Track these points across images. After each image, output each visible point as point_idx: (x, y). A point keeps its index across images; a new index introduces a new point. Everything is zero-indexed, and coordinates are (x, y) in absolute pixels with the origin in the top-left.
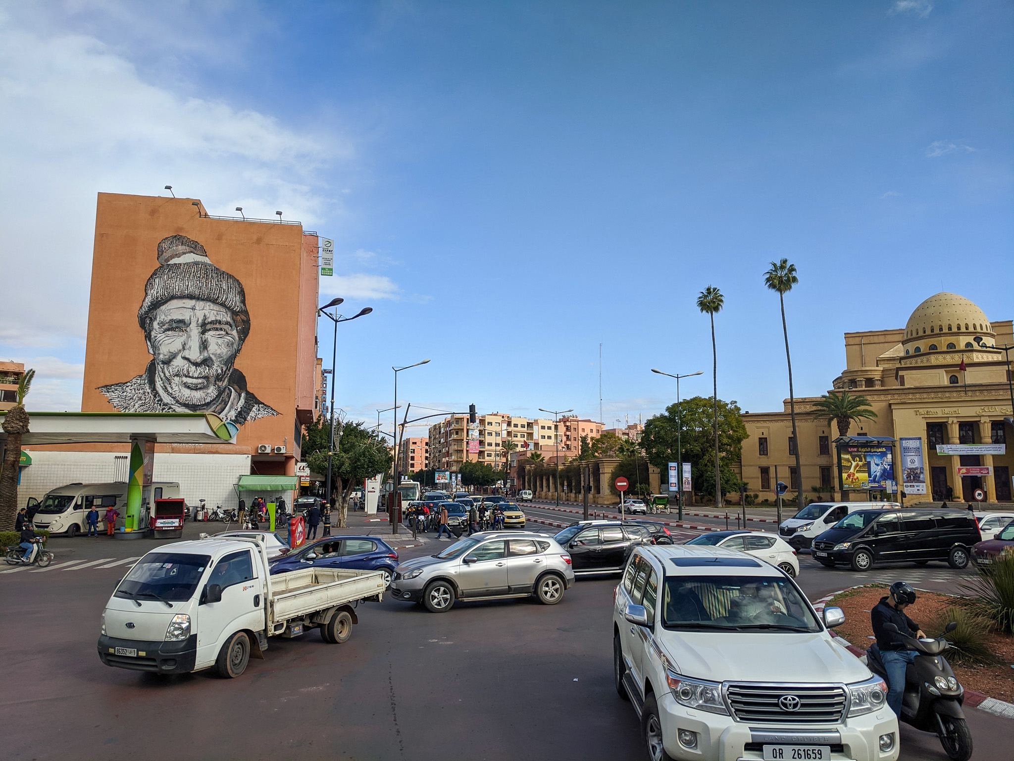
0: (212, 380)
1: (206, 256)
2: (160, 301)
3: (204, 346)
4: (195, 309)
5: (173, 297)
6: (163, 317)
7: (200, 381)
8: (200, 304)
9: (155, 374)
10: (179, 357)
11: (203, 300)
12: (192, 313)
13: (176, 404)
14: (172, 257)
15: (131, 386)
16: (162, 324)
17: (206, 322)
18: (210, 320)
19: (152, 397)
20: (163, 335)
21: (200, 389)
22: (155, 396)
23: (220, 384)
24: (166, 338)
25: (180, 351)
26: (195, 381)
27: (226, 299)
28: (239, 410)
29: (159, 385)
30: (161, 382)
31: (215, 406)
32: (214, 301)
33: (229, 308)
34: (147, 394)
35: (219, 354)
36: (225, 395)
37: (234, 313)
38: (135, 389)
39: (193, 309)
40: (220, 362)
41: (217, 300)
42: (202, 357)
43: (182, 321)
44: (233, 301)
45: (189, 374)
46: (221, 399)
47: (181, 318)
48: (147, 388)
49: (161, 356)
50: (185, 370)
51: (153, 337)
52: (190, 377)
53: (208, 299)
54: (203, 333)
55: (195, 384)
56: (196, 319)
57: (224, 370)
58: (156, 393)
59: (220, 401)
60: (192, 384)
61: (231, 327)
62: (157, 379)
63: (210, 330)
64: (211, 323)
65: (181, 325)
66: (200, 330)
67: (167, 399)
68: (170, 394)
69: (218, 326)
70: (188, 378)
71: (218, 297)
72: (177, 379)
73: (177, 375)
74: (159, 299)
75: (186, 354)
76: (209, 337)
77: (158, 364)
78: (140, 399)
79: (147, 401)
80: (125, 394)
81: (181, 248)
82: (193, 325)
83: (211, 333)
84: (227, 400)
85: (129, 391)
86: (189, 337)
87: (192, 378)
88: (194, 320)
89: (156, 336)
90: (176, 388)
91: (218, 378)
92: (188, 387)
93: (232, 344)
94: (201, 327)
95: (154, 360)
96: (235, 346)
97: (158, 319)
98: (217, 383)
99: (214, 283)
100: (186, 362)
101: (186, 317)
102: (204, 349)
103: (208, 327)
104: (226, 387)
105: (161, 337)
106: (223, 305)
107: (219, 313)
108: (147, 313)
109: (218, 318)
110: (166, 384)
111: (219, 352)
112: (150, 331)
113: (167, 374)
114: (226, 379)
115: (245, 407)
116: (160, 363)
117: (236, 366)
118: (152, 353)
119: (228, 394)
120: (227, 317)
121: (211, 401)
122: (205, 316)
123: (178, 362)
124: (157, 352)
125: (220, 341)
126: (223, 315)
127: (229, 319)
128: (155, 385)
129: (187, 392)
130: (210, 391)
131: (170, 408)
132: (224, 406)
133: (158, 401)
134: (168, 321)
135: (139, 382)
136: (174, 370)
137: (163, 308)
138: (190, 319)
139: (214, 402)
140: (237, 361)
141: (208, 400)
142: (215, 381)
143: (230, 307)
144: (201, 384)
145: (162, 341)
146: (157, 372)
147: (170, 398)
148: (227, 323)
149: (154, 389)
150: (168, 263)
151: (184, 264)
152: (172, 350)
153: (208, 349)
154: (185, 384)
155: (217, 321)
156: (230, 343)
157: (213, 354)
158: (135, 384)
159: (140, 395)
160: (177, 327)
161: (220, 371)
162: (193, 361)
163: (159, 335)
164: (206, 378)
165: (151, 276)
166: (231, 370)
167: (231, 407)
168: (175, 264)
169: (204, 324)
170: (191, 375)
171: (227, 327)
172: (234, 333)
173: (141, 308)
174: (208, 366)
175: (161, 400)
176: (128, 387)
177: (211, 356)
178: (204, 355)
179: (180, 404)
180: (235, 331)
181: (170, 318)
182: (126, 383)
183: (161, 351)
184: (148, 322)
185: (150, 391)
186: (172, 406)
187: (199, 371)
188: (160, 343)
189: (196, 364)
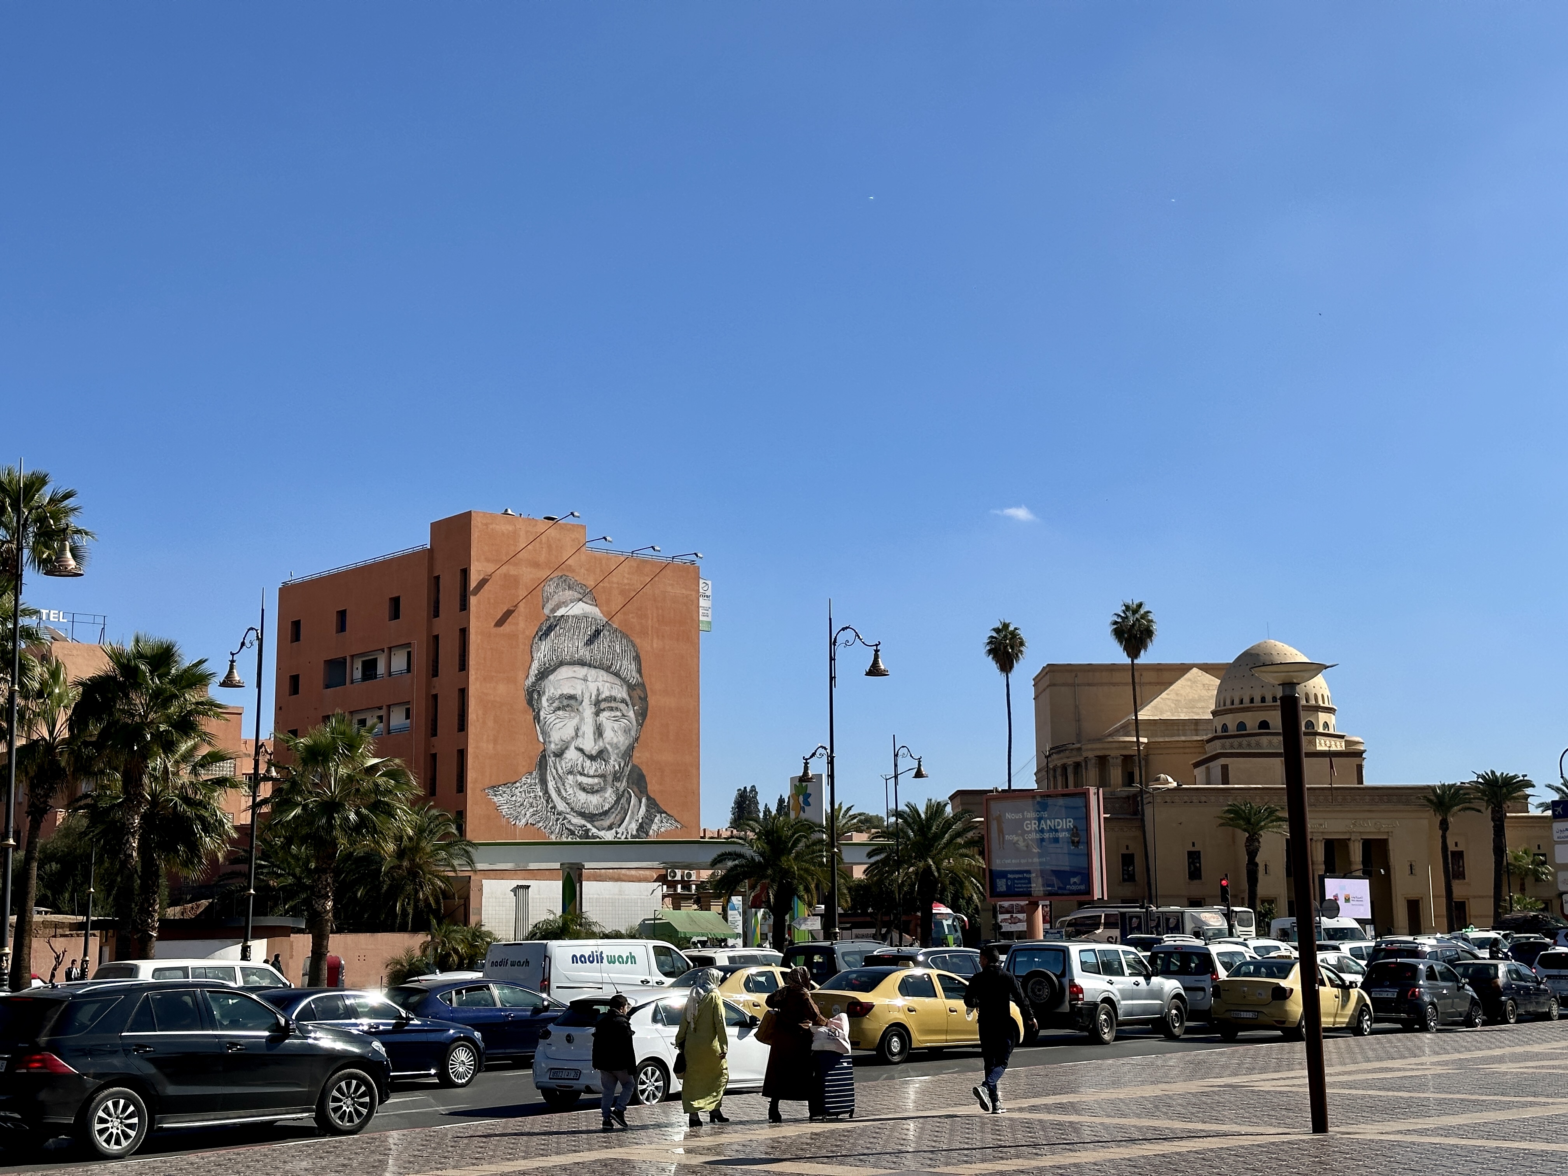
0: (610, 778)
1: (596, 605)
2: (548, 668)
3: (599, 732)
4: (587, 680)
5: (561, 664)
6: (552, 691)
7: (596, 780)
8: (592, 673)
9: (546, 769)
10: (572, 748)
11: (595, 667)
12: (584, 686)
13: (572, 813)
14: (558, 607)
15: (521, 787)
16: (551, 700)
17: (600, 698)
18: (603, 696)
19: (545, 802)
20: (553, 717)
21: (597, 791)
22: (547, 802)
23: (618, 784)
24: (557, 721)
25: (573, 738)
26: (590, 781)
27: (621, 667)
28: (640, 821)
29: (551, 785)
30: (554, 782)
31: (614, 815)
32: (608, 669)
33: (624, 680)
34: (538, 799)
35: (616, 744)
36: (624, 800)
37: (631, 688)
38: (525, 791)
39: (585, 680)
40: (617, 754)
41: (610, 667)
42: (597, 747)
43: (572, 697)
44: (628, 670)
45: (583, 770)
46: (620, 805)
47: (572, 692)
48: (539, 790)
49: (553, 746)
50: (579, 765)
51: (542, 718)
52: (585, 775)
53: (600, 667)
54: (597, 714)
55: (591, 785)
56: (589, 694)
57: (622, 766)
58: (549, 799)
59: (619, 808)
60: (587, 784)
61: (627, 705)
62: (549, 778)
63: (604, 710)
64: (605, 700)
65: (572, 702)
66: (593, 710)
67: (561, 806)
68: (564, 799)
69: (613, 704)
70: (583, 777)
71: (612, 664)
72: (570, 777)
73: (570, 772)
74: (547, 665)
75: (579, 742)
76: (604, 720)
77: (549, 756)
78: (531, 806)
79: (539, 807)
80: (514, 798)
81: (569, 594)
82: (586, 702)
83: (606, 714)
84: (627, 807)
85: (519, 794)
86: (582, 719)
87: (588, 776)
88: (587, 696)
89: (546, 718)
90: (570, 791)
91: (617, 777)
92: (584, 790)
93: (630, 730)
94: (595, 705)
95: (544, 750)
96: (633, 733)
97: (547, 694)
98: (615, 783)
99: (606, 645)
100: (579, 754)
101: (577, 692)
102: (599, 737)
103: (603, 705)
104: (624, 790)
105: (551, 718)
106: (617, 674)
107: (613, 686)
108: (534, 684)
109: (613, 694)
110: (559, 785)
111: (615, 740)
112: (539, 711)
113: (560, 771)
114: (625, 779)
115: (647, 818)
116: (552, 755)
117: (635, 760)
118: (542, 741)
119: (627, 799)
120: (621, 692)
121: (610, 809)
122: (598, 690)
123: (572, 754)
124: (547, 740)
125: (616, 725)
126: (618, 690)
127: (625, 696)
128: (547, 786)
129: (582, 796)
130: (607, 795)
131: (565, 818)
132: (624, 815)
133: (551, 808)
134: (557, 697)
135: (529, 781)
136: (567, 765)
137: (551, 677)
138: (582, 693)
139: (613, 810)
140: (636, 754)
141: (606, 808)
142: (613, 781)
143: (625, 678)
144: (597, 784)
146: (548, 768)
147: (565, 804)
148: (623, 701)
149: (546, 792)
150: (555, 615)
151: (573, 616)
152: (564, 738)
153: (604, 736)
154: (580, 784)
155: (611, 697)
156: (627, 729)
157: (608, 744)
158: (525, 784)
159: (531, 800)
160: (568, 706)
161: (617, 767)
162: (587, 753)
163: (549, 716)
164: (603, 776)
165: (537, 632)
166: (629, 766)
167: (632, 818)
168: (562, 616)
169: (597, 703)
170: (586, 772)
171: (622, 706)
172: (631, 714)
173: (527, 677)
174: (604, 760)
175: (554, 807)
176: (517, 788)
177: (608, 746)
178: (599, 745)
179: (576, 812)
180: (632, 712)
181: (560, 692)
182: (515, 783)
183: (552, 739)
184: (536, 697)
185: (541, 794)
186: (567, 816)
187: (594, 768)
188: (551, 726)
189: (592, 758)
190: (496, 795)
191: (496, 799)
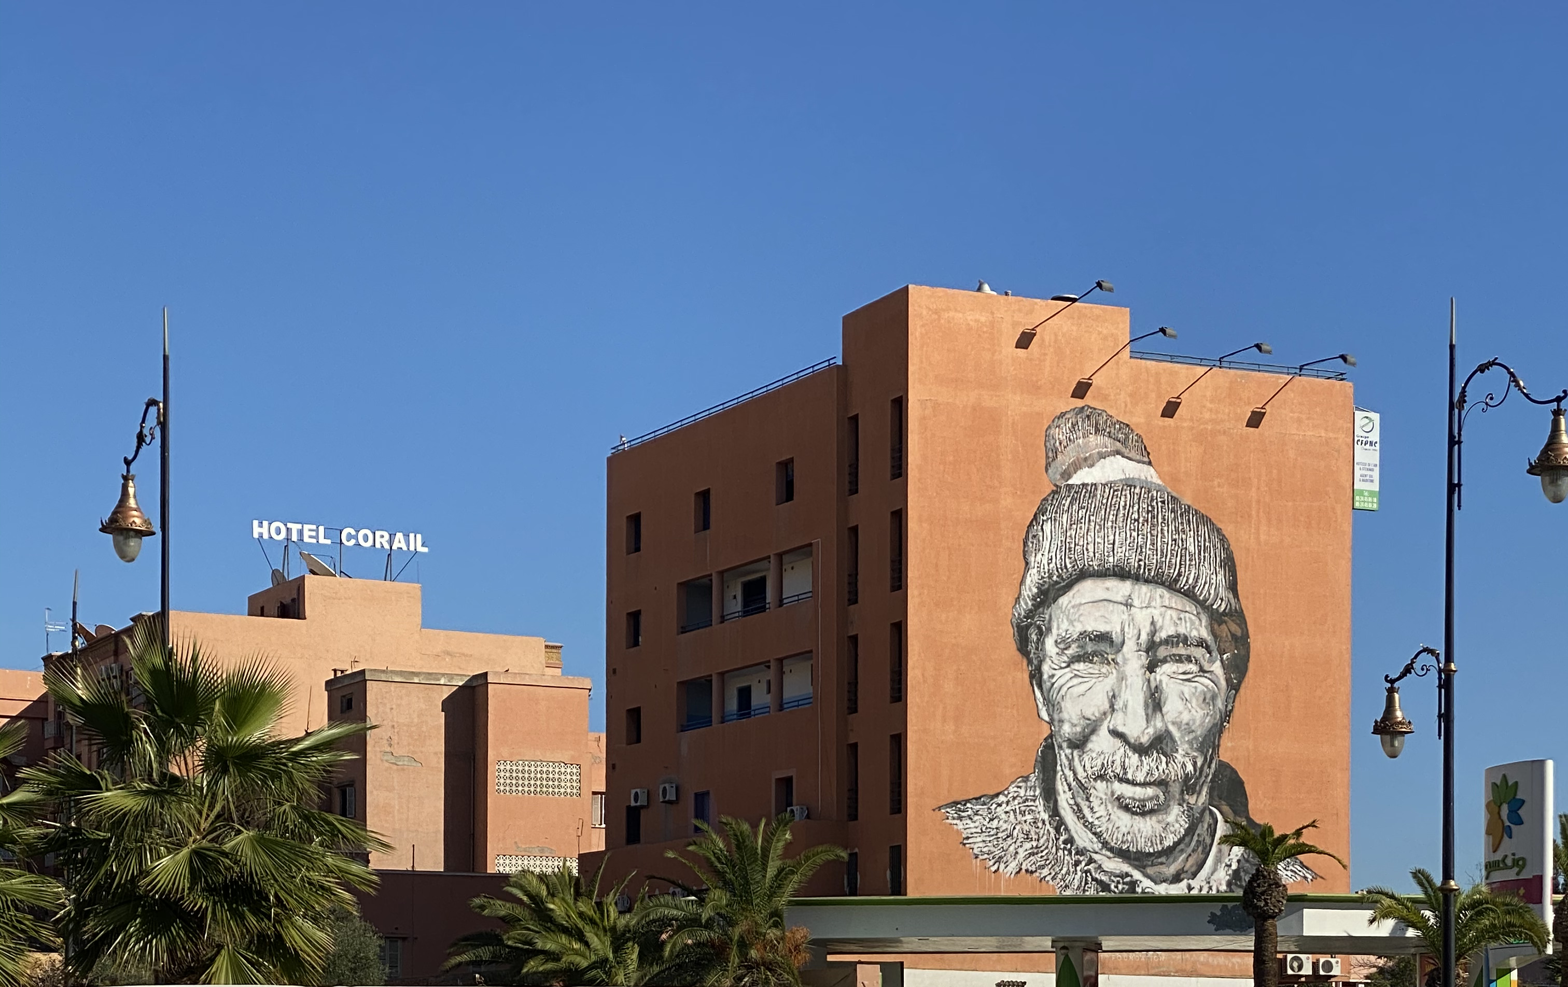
0: (1175, 789)
1: (1150, 463)
2: (1057, 583)
3: (1155, 702)
4: (1131, 606)
5: (1083, 575)
7: (1150, 791)
8: (1143, 592)
9: (1055, 772)
10: (1103, 731)
11: (1147, 581)
12: (1125, 617)
13: (1104, 852)
14: (1076, 466)
15: (1008, 803)
16: (1063, 643)
17: (1157, 639)
18: (1163, 635)
19: (1052, 831)
21: (1152, 812)
22: (1057, 830)
24: (1075, 681)
25: (1105, 714)
26: (1139, 792)
27: (1196, 579)
28: (1234, 866)
29: (1064, 799)
30: (1069, 794)
31: (1184, 856)
32: (1171, 585)
33: (1203, 605)
34: (1040, 825)
35: (1187, 724)
36: (1202, 829)
37: (1216, 618)
38: (1014, 811)
39: (1128, 605)
40: (1190, 743)
41: (1176, 581)
42: (1151, 730)
43: (1104, 637)
44: (1211, 584)
45: (1125, 773)
46: (1195, 838)
47: (1103, 628)
48: (1041, 808)
49: (1066, 729)
50: (1118, 763)
52: (1128, 782)
53: (1158, 580)
54: (1151, 668)
55: (1139, 801)
56: (1136, 631)
57: (1199, 764)
58: (1059, 825)
59: (1193, 843)
60: (1134, 799)
61: (1210, 653)
62: (1061, 786)
63: (1164, 661)
64: (1167, 641)
65: (1103, 647)
66: (1144, 660)
67: (1084, 839)
68: (1089, 826)
69: (1181, 650)
70: (1124, 785)
71: (1179, 575)
72: (1101, 785)
74: (1055, 578)
75: (1118, 721)
76: (1165, 679)
77: (1060, 747)
78: (1028, 838)
79: (1042, 841)
80: (995, 823)
81: (1096, 442)
82: (1130, 647)
83: (1168, 668)
84: (1208, 841)
85: (1004, 816)
86: (1122, 678)
87: (1133, 783)
88: (1130, 633)
89: (1053, 676)
90: (1101, 811)
92: (1126, 808)
93: (1214, 698)
94: (1147, 652)
95: (1051, 736)
96: (1220, 704)
97: (1054, 631)
99: (1168, 538)
100: (1118, 742)
101: (1113, 628)
102: (1154, 711)
103: (1162, 652)
104: (1203, 811)
105: (1063, 677)
106: (1189, 594)
107: (1182, 616)
108: (1030, 614)
109: (1182, 630)
110: (1079, 800)
111: (1186, 717)
112: (1041, 662)
113: (1081, 774)
114: (1205, 790)
116: (1065, 745)
117: (1225, 755)
118: (1046, 718)
119: (1210, 825)
120: (1198, 628)
121: (1176, 844)
122: (1153, 623)
123: (1102, 743)
124: (1056, 717)
125: (1187, 689)
127: (1205, 634)
128: (1056, 801)
129: (1124, 820)
130: (1171, 818)
131: (1091, 861)
132: (1202, 856)
133: (1065, 842)
134: (1075, 636)
135: (1022, 792)
136: (1094, 763)
137: (1064, 600)
138: (1123, 630)
139: (1182, 846)
140: (1226, 742)
141: (1168, 843)
142: (1182, 793)
143: (1206, 600)
144: (1151, 799)
145: (1065, 689)
146: (1059, 768)
148: (1201, 643)
149: (1055, 812)
150: (1070, 482)
151: (1104, 485)
152: (1088, 714)
153: (1164, 710)
154: (1118, 799)
155: (1178, 636)
156: (1209, 696)
157: (1173, 723)
158: (1014, 798)
159: (1026, 827)
160: (1095, 654)
161: (1190, 768)
162: (1132, 741)
163: (1058, 673)
164: (1162, 783)
165: (1035, 515)
166: (1213, 766)
167: (1218, 860)
168: (1083, 485)
169: (1151, 647)
170: (1130, 776)
171: (1199, 653)
172: (1217, 668)
173: (1017, 600)
174: (1166, 755)
175: (1070, 841)
176: (1000, 805)
177: (1172, 728)
178: (1155, 726)
179: (1111, 850)
180: (1218, 663)
181: (1079, 628)
182: (997, 795)
183: (1065, 715)
184: (1034, 637)
185: (1045, 816)
186: (1095, 856)
187: (1146, 768)
188: (1063, 692)
189: (1141, 750)
190: (960, 818)
191: (960, 825)
